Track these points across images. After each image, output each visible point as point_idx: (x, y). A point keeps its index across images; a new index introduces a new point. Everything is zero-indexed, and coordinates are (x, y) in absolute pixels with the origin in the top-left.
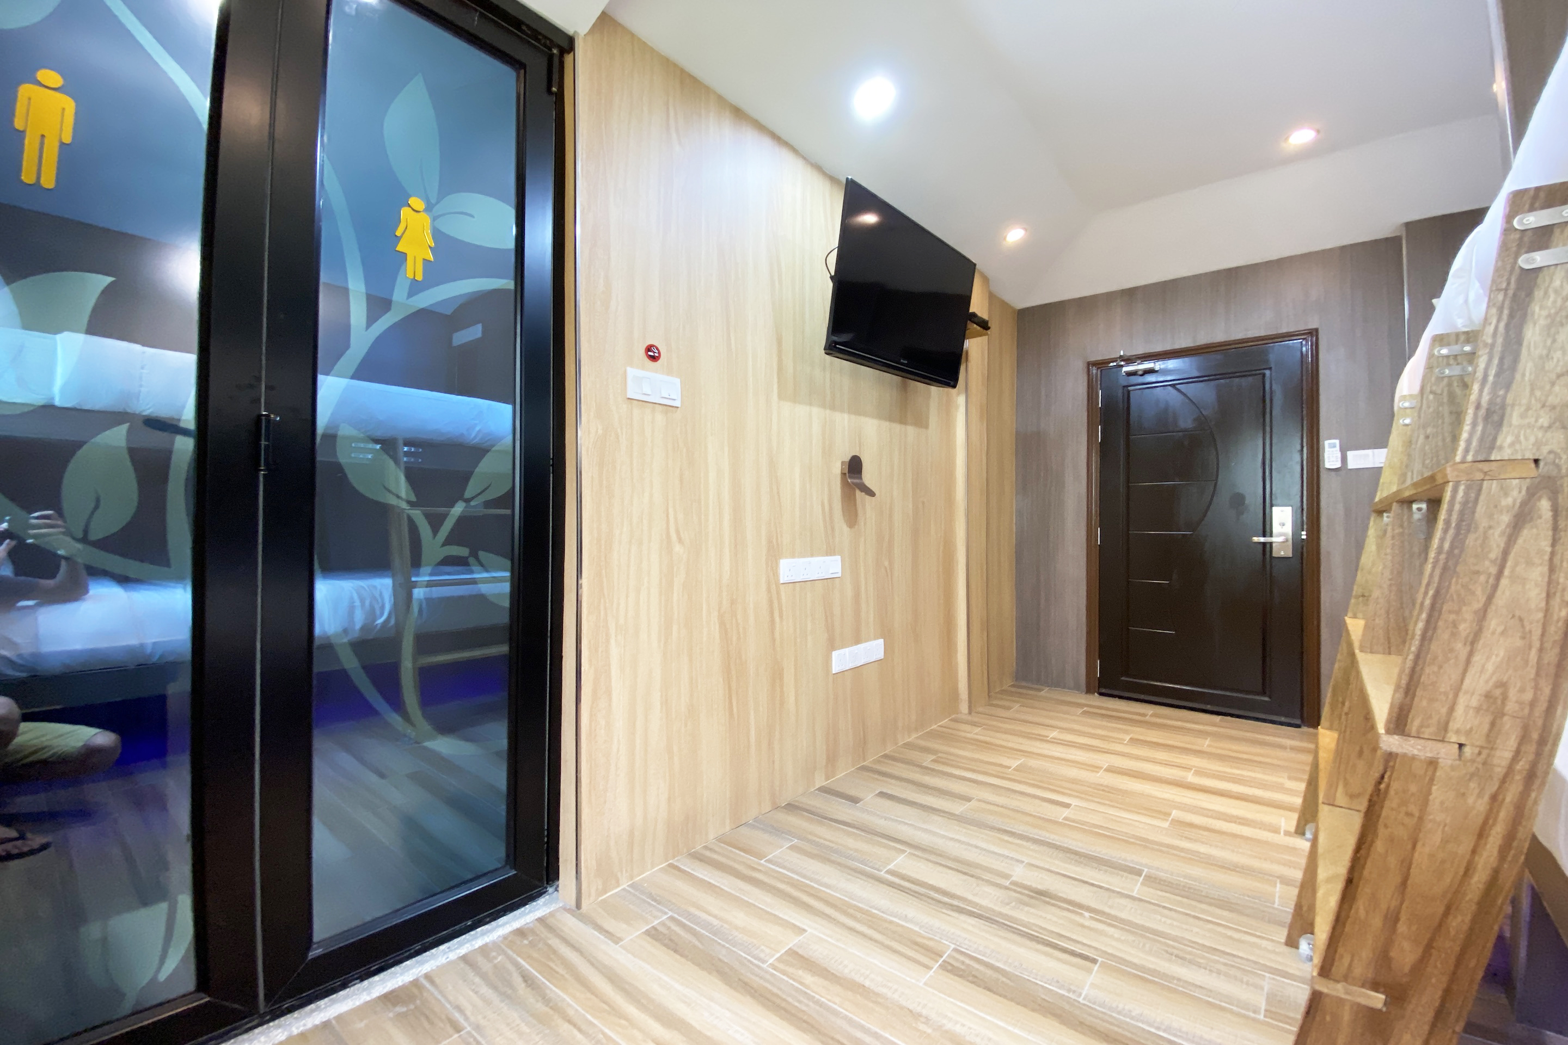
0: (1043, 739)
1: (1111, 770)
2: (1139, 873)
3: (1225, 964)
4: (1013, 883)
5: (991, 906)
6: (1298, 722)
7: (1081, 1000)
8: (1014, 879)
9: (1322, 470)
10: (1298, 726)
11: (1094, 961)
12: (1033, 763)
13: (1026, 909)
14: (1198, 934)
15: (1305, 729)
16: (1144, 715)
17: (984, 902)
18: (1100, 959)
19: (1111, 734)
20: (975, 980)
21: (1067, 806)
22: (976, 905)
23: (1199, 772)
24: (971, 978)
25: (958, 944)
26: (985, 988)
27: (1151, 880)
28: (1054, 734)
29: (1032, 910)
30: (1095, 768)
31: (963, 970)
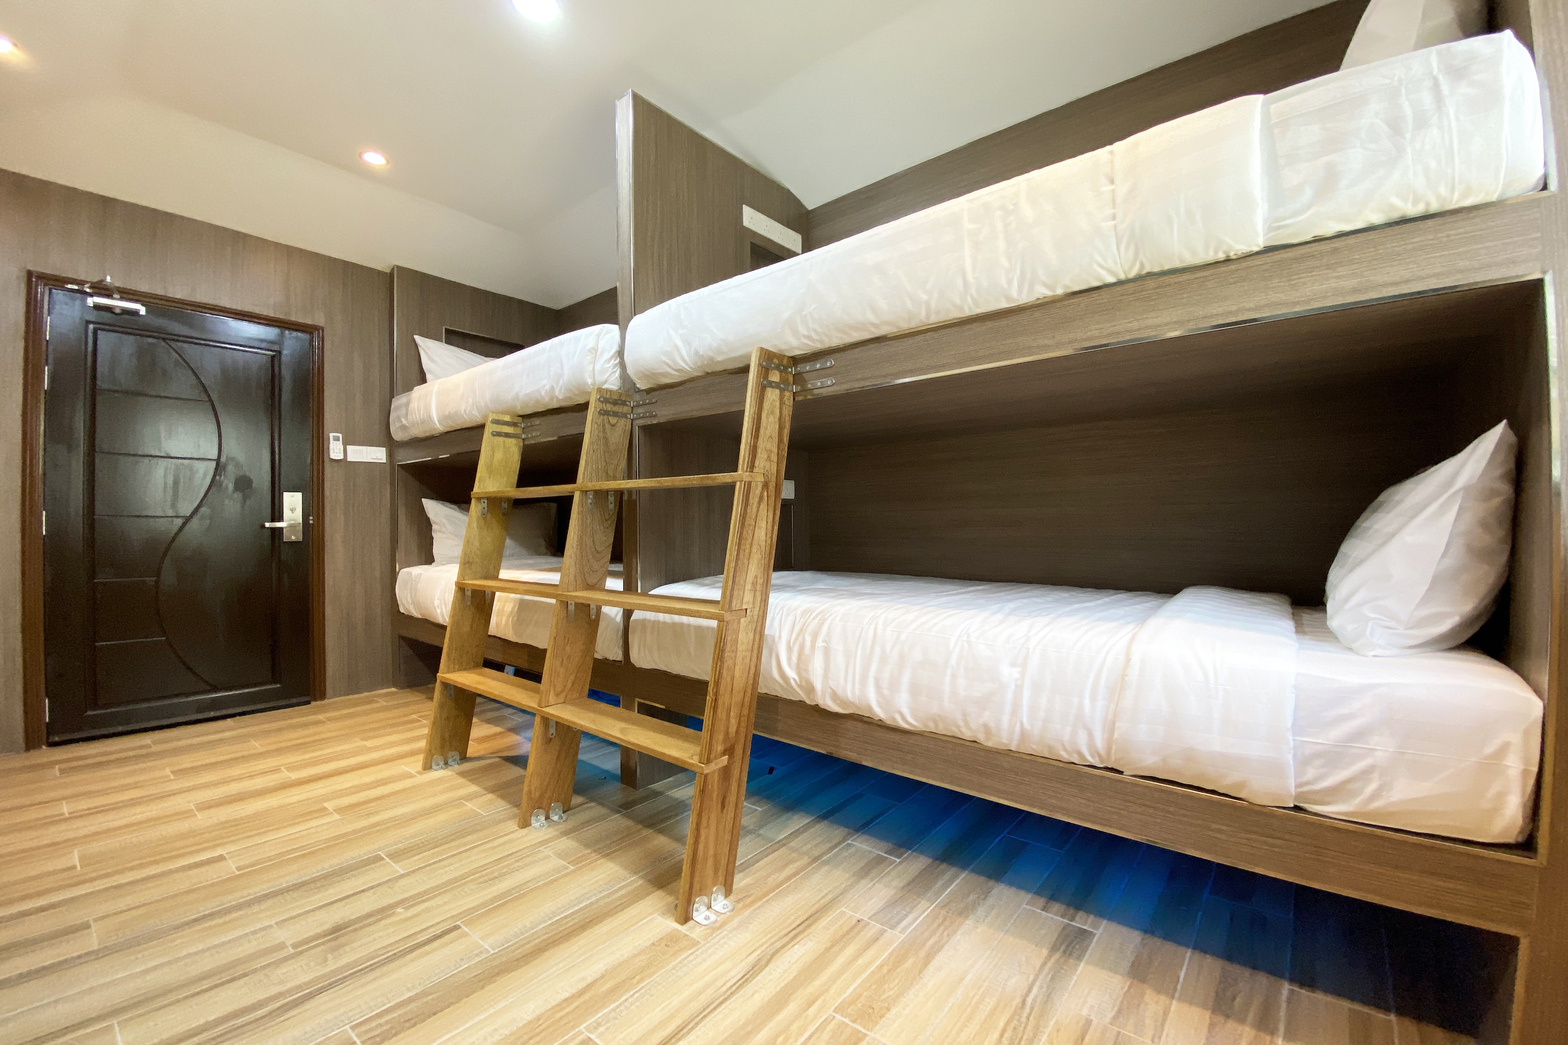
0: (60, 820)
1: (205, 806)
2: (379, 859)
3: (517, 861)
4: (295, 946)
5: (311, 976)
6: (308, 699)
7: (492, 952)
8: (289, 943)
9: (326, 460)
10: (309, 703)
11: (457, 928)
12: (96, 847)
13: (347, 948)
14: (476, 860)
15: (313, 703)
16: (149, 746)
17: (304, 978)
18: (458, 923)
19: (141, 778)
20: (413, 1022)
21: (221, 858)
22: (299, 988)
23: (291, 768)
24: (408, 1025)
25: (347, 1022)
26: (429, 1017)
27: (396, 856)
28: (65, 809)
29: (354, 945)
30: (185, 814)
31: (392, 1028)
